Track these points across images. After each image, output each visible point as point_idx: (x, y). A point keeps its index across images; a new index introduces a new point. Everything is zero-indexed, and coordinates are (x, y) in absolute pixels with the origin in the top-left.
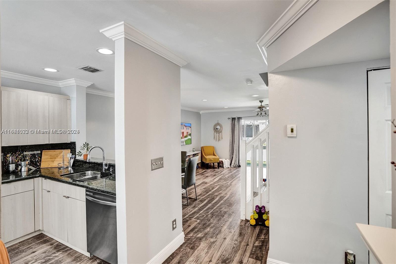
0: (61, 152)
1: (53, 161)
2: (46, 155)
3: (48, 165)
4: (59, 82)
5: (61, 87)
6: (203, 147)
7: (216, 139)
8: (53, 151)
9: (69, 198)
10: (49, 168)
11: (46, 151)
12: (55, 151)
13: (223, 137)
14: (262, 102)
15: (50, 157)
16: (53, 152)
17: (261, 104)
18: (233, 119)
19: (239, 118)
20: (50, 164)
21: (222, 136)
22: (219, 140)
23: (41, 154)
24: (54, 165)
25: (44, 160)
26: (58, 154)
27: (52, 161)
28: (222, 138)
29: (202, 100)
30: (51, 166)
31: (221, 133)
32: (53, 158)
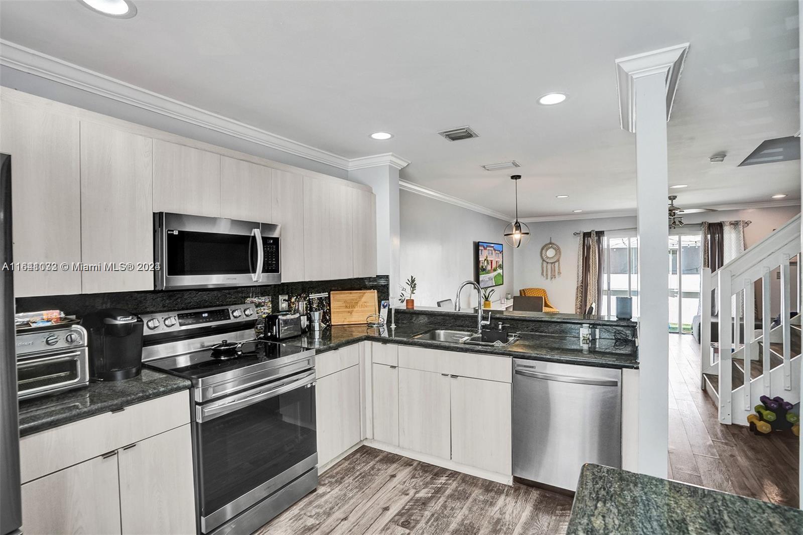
0: (361, 294)
1: (351, 313)
2: (338, 300)
3: (343, 319)
4: (350, 160)
5: (349, 170)
6: (523, 290)
7: (547, 275)
8: (348, 293)
9: (459, 377)
10: (346, 326)
11: (337, 294)
12: (351, 293)
13: (561, 271)
14: (674, 199)
15: (344, 305)
16: (347, 295)
17: (672, 202)
18: (587, 235)
19: (600, 234)
20: (345, 318)
21: (559, 270)
22: (553, 277)
23: (329, 297)
24: (353, 319)
25: (335, 310)
26: (356, 299)
27: (349, 312)
28: (559, 273)
29: (557, 197)
30: (348, 320)
31: (557, 264)
32: (350, 307)
